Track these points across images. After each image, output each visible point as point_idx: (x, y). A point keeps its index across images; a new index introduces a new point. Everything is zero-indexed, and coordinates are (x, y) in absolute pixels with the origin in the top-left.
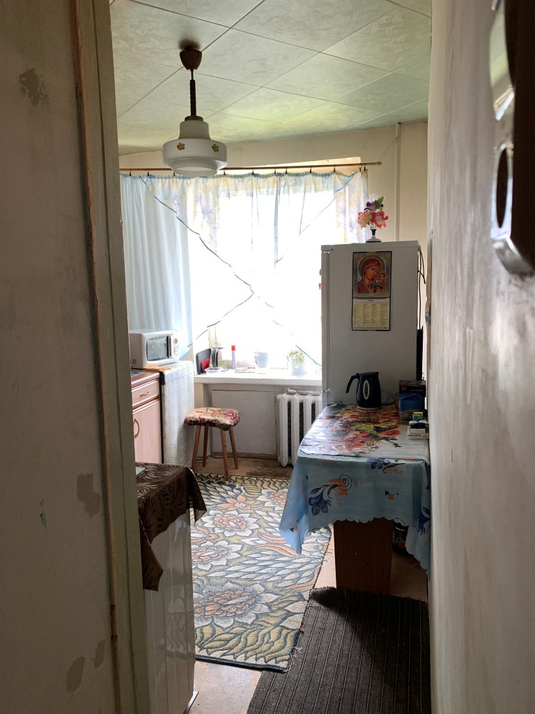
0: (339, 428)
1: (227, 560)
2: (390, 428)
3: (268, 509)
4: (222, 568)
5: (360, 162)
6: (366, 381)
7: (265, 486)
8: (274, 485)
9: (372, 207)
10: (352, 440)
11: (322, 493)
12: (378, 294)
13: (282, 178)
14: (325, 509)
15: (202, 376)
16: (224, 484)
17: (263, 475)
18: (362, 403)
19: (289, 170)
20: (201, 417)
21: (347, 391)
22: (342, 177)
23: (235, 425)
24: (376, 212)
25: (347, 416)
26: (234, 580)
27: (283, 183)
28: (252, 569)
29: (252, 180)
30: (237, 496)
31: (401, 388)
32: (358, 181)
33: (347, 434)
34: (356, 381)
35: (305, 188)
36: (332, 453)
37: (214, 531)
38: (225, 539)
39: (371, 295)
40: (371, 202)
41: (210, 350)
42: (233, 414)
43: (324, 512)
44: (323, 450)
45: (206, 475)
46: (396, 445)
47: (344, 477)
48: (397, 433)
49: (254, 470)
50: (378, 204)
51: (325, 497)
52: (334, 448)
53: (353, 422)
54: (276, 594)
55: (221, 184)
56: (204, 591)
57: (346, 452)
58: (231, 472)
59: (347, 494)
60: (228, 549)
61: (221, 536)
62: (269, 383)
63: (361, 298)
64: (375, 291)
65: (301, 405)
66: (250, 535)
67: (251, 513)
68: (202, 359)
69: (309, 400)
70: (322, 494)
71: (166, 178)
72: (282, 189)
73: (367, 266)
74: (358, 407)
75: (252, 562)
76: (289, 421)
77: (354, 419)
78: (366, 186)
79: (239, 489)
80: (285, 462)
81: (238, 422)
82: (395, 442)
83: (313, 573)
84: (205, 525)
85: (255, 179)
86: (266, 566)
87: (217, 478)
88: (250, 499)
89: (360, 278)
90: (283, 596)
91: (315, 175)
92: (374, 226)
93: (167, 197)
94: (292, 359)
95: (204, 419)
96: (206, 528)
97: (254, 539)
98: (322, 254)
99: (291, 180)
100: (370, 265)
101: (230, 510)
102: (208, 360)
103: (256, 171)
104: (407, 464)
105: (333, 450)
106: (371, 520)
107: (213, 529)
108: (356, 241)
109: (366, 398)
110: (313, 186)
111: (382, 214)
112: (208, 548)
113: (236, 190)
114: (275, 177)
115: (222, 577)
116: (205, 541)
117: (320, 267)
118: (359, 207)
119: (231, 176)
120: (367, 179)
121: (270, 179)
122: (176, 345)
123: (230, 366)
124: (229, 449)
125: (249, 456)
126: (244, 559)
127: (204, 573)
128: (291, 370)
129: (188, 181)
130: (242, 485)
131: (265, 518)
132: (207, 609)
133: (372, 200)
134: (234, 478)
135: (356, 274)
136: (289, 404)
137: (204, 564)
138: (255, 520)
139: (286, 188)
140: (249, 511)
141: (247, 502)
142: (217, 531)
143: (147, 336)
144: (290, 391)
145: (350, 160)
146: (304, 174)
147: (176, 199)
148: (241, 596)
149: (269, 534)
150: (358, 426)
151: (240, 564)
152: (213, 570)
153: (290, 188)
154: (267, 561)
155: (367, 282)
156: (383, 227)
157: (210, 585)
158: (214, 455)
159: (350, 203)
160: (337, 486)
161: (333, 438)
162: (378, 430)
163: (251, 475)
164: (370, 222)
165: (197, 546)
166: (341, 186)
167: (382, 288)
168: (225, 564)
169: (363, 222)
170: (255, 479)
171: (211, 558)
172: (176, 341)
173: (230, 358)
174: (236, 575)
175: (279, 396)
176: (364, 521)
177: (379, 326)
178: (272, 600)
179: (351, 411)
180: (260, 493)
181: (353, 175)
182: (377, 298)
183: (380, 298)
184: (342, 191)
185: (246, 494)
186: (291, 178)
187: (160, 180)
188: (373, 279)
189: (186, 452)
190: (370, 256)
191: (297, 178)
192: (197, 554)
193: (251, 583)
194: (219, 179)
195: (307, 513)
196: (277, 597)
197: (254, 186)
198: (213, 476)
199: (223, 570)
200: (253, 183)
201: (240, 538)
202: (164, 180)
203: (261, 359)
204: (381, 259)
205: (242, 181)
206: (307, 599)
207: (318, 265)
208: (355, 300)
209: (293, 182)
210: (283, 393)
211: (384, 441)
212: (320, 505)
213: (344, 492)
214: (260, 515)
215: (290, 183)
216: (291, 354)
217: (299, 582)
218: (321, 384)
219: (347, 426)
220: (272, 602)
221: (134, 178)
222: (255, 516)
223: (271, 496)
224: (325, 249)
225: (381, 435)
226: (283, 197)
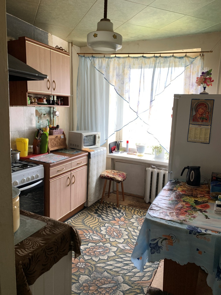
0: (174, 199)
1: (108, 256)
2: (204, 202)
3: (135, 228)
4: (104, 261)
5: (200, 51)
6: (193, 171)
7: (135, 213)
8: (140, 213)
9: (205, 75)
10: (180, 209)
11: (158, 241)
12: (204, 123)
13: (158, 59)
14: (158, 251)
15: (111, 154)
16: (116, 209)
17: (136, 206)
18: (189, 182)
19: (162, 55)
20: (108, 175)
21: (182, 175)
22: (190, 59)
23: (123, 181)
24: (207, 77)
25: (179, 190)
26: (108, 271)
27: (158, 61)
28: (119, 265)
29: (142, 59)
30: (121, 217)
31: (212, 177)
32: (198, 62)
33: (177, 204)
34: (187, 170)
35: (169, 65)
36: (167, 218)
37: (105, 237)
38: (110, 242)
39: (200, 123)
40: (204, 72)
41: (116, 142)
42: (123, 175)
43: (158, 253)
44: (161, 214)
45: (108, 203)
46: (207, 217)
47: (172, 235)
48: (207, 207)
49: (132, 203)
50: (209, 73)
51: (159, 244)
52: (168, 214)
53: (183, 195)
54: (130, 286)
55: (127, 61)
56: (92, 276)
57: (175, 218)
58: (120, 202)
59: (172, 245)
60: (110, 249)
61: (108, 241)
62: (142, 161)
63: (194, 124)
64: (202, 121)
65: (158, 174)
66: (123, 242)
67: (126, 229)
68: (112, 146)
69: (162, 172)
70: (157, 243)
71: (100, 58)
72: (157, 65)
73: (199, 107)
74: (187, 184)
75: (120, 260)
76: (151, 181)
77: (183, 193)
78: (203, 64)
79: (122, 213)
80: (147, 201)
81: (125, 179)
82: (206, 214)
83: (152, 274)
84: (102, 232)
85: (144, 59)
86: (127, 264)
87: (113, 205)
88: (127, 220)
89: (194, 113)
90: (133, 287)
91: (175, 57)
92: (205, 85)
93: (100, 67)
94: (155, 151)
95: (109, 176)
96: (102, 234)
97: (124, 245)
98: (174, 99)
99: (162, 60)
100: (201, 106)
101: (116, 225)
102: (115, 147)
103: (144, 55)
104: (213, 235)
105: (168, 215)
106: (186, 264)
107: (105, 235)
108: (194, 93)
109: (192, 181)
110: (174, 64)
111: (210, 79)
112: (100, 246)
113: (134, 65)
114: (154, 58)
115: (103, 267)
116: (99, 242)
117: (172, 106)
118: (198, 75)
119: (132, 57)
120: (204, 60)
121: (152, 59)
122: (99, 139)
123: (125, 150)
124: (120, 190)
125: (130, 195)
126: (117, 257)
127: (94, 263)
128: (154, 156)
129: (111, 59)
130: (124, 211)
131: (132, 233)
132: (91, 288)
133: (205, 70)
134: (121, 206)
135: (193, 111)
136: (152, 173)
137: (96, 257)
138: (127, 233)
139: (159, 65)
140: (125, 227)
141: (125, 221)
142: (107, 237)
143: (85, 134)
144: (153, 166)
145: (195, 50)
146: (169, 57)
147: (104, 68)
148: (110, 283)
149: (132, 243)
150: (185, 198)
151: (114, 260)
152: (99, 262)
153: (162, 64)
154: (128, 261)
155: (198, 116)
156: (210, 86)
157: (96, 272)
158: (114, 192)
159: (193, 73)
160: (167, 239)
161: (169, 206)
162: (196, 202)
163: (130, 205)
164: (203, 83)
165: (95, 245)
166: (188, 64)
167: (207, 120)
168: (106, 259)
169: (199, 82)
170: (131, 208)
171: (100, 253)
172: (99, 137)
173: (126, 147)
174: (110, 267)
175: (147, 169)
176: (182, 264)
177: (203, 141)
178: (126, 289)
179: (182, 187)
180: (133, 217)
181: (196, 58)
182: (203, 125)
183: (205, 125)
184: (189, 66)
185: (125, 217)
186: (162, 59)
187: (98, 59)
188: (202, 114)
189: (100, 190)
190: (201, 102)
191: (166, 59)
192: (94, 250)
193: (118, 274)
194: (126, 59)
195: (148, 249)
196: (130, 287)
197: (143, 63)
198: (111, 203)
199: (104, 263)
200: (142, 61)
201: (117, 243)
202: (99, 59)
203: (140, 149)
204: (207, 104)
205: (137, 60)
206: (146, 293)
207: (172, 105)
208: (191, 125)
209: (163, 61)
210: (149, 167)
211: (199, 212)
212: (156, 249)
213: (171, 244)
214: (130, 230)
215: (162, 62)
216: (155, 148)
217: (143, 279)
218: (168, 165)
219: (179, 197)
220: (126, 291)
221: (86, 58)
222: (127, 231)
223: (137, 220)
224: (176, 96)
225: (198, 207)
226: (157, 70)
